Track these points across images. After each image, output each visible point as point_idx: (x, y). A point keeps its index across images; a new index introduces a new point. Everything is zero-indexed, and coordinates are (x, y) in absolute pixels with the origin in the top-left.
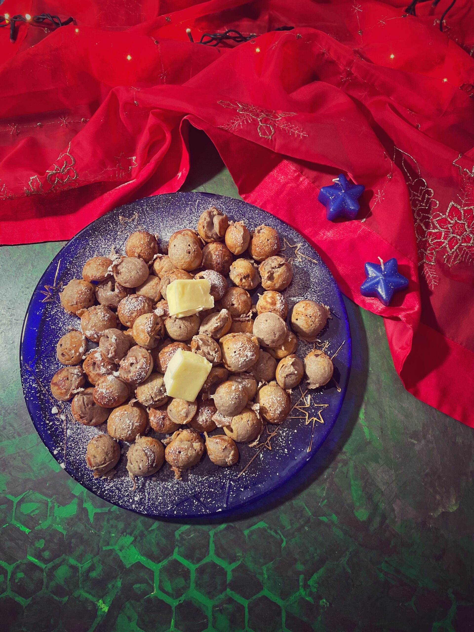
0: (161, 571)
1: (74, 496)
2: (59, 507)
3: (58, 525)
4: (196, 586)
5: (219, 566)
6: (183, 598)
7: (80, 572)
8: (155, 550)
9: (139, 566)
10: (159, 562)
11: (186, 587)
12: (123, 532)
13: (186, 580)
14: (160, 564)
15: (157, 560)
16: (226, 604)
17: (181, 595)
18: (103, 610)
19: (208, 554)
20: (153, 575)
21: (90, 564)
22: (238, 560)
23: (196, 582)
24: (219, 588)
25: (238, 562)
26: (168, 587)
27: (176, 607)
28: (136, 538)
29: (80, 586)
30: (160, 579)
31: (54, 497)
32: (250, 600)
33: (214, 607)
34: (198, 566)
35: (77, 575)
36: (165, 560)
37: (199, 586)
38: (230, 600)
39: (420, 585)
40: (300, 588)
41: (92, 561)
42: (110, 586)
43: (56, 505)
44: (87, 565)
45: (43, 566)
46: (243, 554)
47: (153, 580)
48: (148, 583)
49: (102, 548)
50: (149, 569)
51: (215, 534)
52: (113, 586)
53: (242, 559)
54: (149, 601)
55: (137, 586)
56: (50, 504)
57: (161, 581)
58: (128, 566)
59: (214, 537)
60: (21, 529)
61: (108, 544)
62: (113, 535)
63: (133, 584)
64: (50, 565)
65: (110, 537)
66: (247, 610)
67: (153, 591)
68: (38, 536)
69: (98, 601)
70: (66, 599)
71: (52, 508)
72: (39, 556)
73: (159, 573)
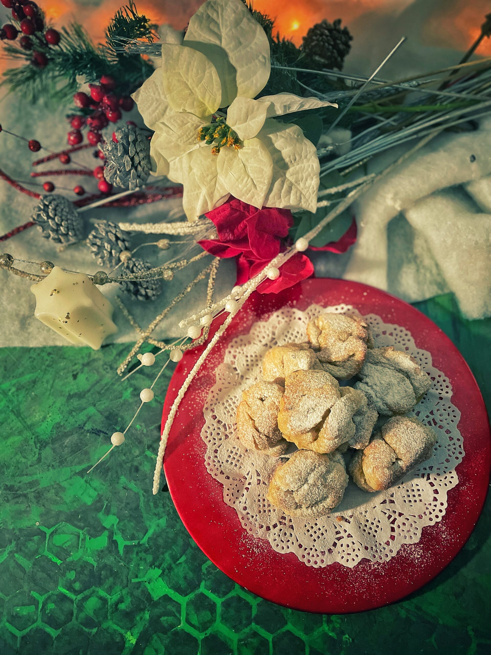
0: (187, 605)
1: (105, 528)
2: (90, 539)
3: (89, 556)
4: (222, 620)
5: (244, 600)
6: (209, 632)
7: (109, 604)
8: (183, 584)
9: (166, 598)
10: (186, 595)
11: (212, 621)
12: (152, 565)
13: (212, 613)
14: (188, 597)
15: (183, 593)
16: (251, 638)
17: (207, 628)
18: (131, 642)
19: (234, 588)
20: (180, 608)
21: (119, 596)
23: (222, 616)
24: (244, 622)
26: (195, 620)
27: (203, 640)
28: (164, 571)
29: (109, 618)
31: (86, 529)
32: (275, 635)
33: (240, 640)
34: (223, 599)
35: (106, 606)
36: (192, 593)
37: (225, 620)
38: (255, 634)
39: (441, 622)
40: (324, 623)
41: (121, 593)
42: (138, 618)
43: (88, 537)
44: (115, 598)
45: (73, 596)
47: (179, 612)
48: (175, 616)
49: (131, 581)
50: (177, 603)
52: (141, 618)
54: (176, 633)
55: (163, 619)
56: (82, 536)
57: (187, 614)
58: (156, 598)
60: (53, 560)
61: (137, 577)
62: (142, 568)
63: (160, 617)
64: (80, 597)
65: (139, 569)
66: (271, 645)
67: (180, 624)
68: (69, 567)
69: (126, 633)
70: (95, 630)
71: (84, 540)
72: (70, 588)
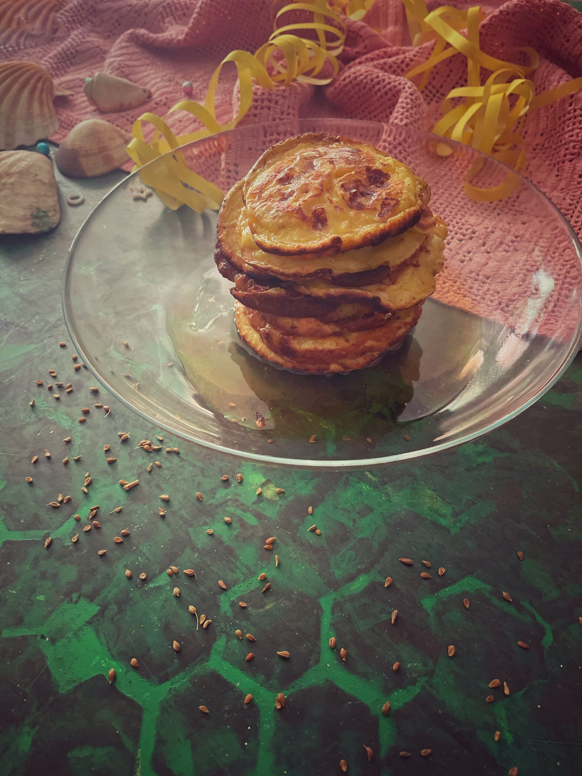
0: (164, 709)
4: (278, 762)
5: (353, 699)
9: (99, 687)
10: (164, 678)
12: (72, 591)
13: (244, 740)
14: (166, 686)
15: (157, 673)
19: (317, 661)
20: (139, 719)
22: (413, 682)
23: (277, 749)
25: (410, 688)
26: (184, 761)
28: (104, 608)
30: (158, 734)
34: (284, 695)
36: (182, 674)
37: (286, 763)
46: (425, 665)
47: (135, 735)
48: (119, 746)
50: (131, 701)
51: (337, 606)
52: (5, 748)
53: (422, 681)
57: (160, 741)
58: (64, 688)
59: (333, 613)
61: (19, 622)
62: (42, 598)
63: (71, 747)
65: (31, 603)
73: (157, 713)
